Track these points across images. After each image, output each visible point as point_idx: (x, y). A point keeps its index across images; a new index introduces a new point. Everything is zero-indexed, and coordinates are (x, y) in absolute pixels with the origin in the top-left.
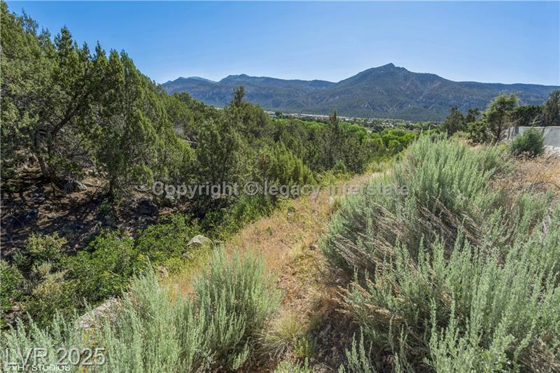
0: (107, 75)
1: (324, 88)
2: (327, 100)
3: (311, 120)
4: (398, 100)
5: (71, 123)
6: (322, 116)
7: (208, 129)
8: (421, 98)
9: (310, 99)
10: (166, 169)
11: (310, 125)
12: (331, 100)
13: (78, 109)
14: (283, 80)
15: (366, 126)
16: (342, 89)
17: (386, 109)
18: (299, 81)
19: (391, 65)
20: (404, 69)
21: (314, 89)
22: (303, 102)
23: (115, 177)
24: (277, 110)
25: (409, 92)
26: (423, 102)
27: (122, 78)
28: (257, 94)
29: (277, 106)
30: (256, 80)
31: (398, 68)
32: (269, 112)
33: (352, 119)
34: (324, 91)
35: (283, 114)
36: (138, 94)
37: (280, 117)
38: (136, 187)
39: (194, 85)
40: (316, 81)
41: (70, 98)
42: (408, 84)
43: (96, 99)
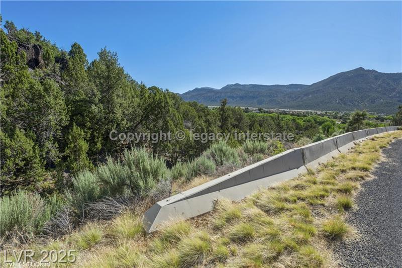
0: (157, 104)
1: (299, 89)
2: (301, 99)
3: (286, 114)
4: (369, 96)
5: (142, 124)
6: (296, 110)
7: (200, 126)
8: (394, 93)
9: (287, 98)
10: (178, 145)
11: (284, 117)
12: (305, 98)
13: (145, 117)
14: (266, 86)
15: (335, 117)
16: (315, 89)
17: (357, 103)
18: (278, 85)
19: (361, 69)
20: (374, 71)
21: (290, 90)
22: (281, 100)
23: (156, 148)
24: (260, 106)
25: (380, 89)
26: (397, 97)
27: (163, 104)
28: (246, 96)
29: (261, 104)
30: (246, 87)
31: (368, 71)
32: (254, 109)
33: (324, 112)
34: (299, 91)
35: (264, 109)
36: (169, 110)
37: (262, 112)
38: (164, 154)
39: (204, 92)
40: (292, 84)
41: (143, 113)
42: (379, 83)
43: (153, 114)
